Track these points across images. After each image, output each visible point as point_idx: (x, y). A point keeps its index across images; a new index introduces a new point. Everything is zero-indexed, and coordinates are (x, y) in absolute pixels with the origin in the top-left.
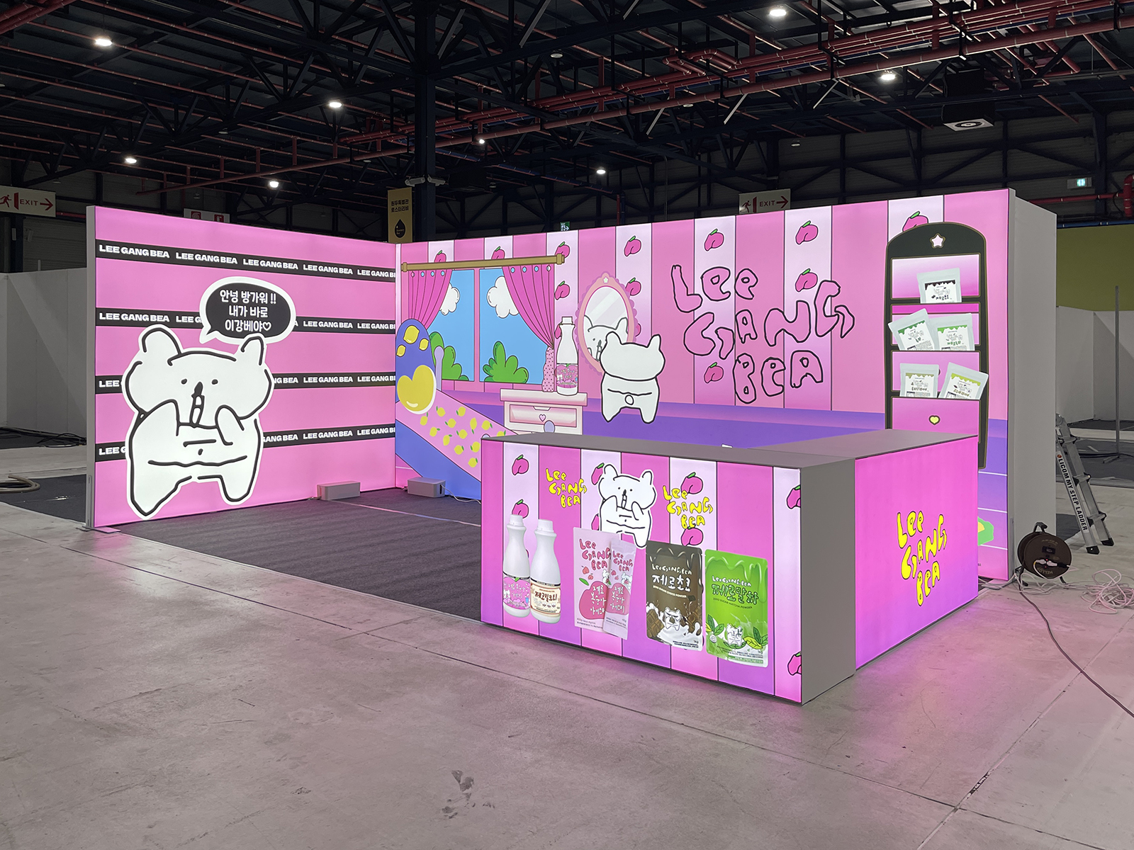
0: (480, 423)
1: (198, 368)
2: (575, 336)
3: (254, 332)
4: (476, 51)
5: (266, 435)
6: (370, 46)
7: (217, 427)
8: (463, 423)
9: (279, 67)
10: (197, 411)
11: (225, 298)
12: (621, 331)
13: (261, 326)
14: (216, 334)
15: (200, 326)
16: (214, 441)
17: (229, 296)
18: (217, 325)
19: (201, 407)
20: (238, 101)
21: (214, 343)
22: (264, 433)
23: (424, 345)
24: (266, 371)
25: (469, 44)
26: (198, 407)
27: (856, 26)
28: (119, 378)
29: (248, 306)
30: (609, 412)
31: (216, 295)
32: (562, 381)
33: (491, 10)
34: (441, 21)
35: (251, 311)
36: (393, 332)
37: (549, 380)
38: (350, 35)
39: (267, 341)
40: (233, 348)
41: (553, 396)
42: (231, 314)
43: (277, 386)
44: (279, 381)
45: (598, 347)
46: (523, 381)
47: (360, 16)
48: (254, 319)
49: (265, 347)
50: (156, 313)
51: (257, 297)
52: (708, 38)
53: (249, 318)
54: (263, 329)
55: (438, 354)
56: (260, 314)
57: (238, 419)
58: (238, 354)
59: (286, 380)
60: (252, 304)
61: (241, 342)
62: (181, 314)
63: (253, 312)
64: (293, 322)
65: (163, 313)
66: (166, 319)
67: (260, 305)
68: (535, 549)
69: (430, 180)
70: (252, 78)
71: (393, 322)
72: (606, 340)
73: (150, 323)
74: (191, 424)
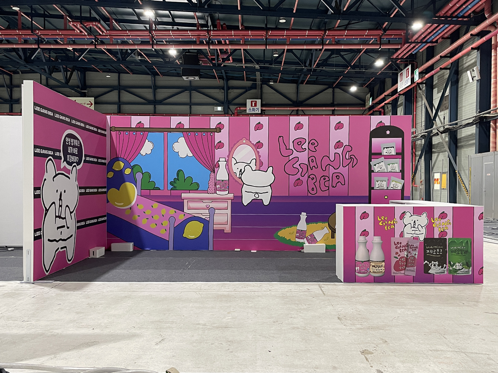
0: (167, 211)
2: (227, 167)
12: (253, 164)
14: (65, 163)
23: (128, 171)
26: (61, 206)
30: (246, 202)
32: (219, 188)
36: (104, 164)
37: (212, 188)
41: (215, 196)
45: (240, 172)
46: (196, 189)
55: (139, 176)
57: (71, 213)
58: (70, 175)
68: (372, 249)
71: (106, 159)
72: (244, 169)
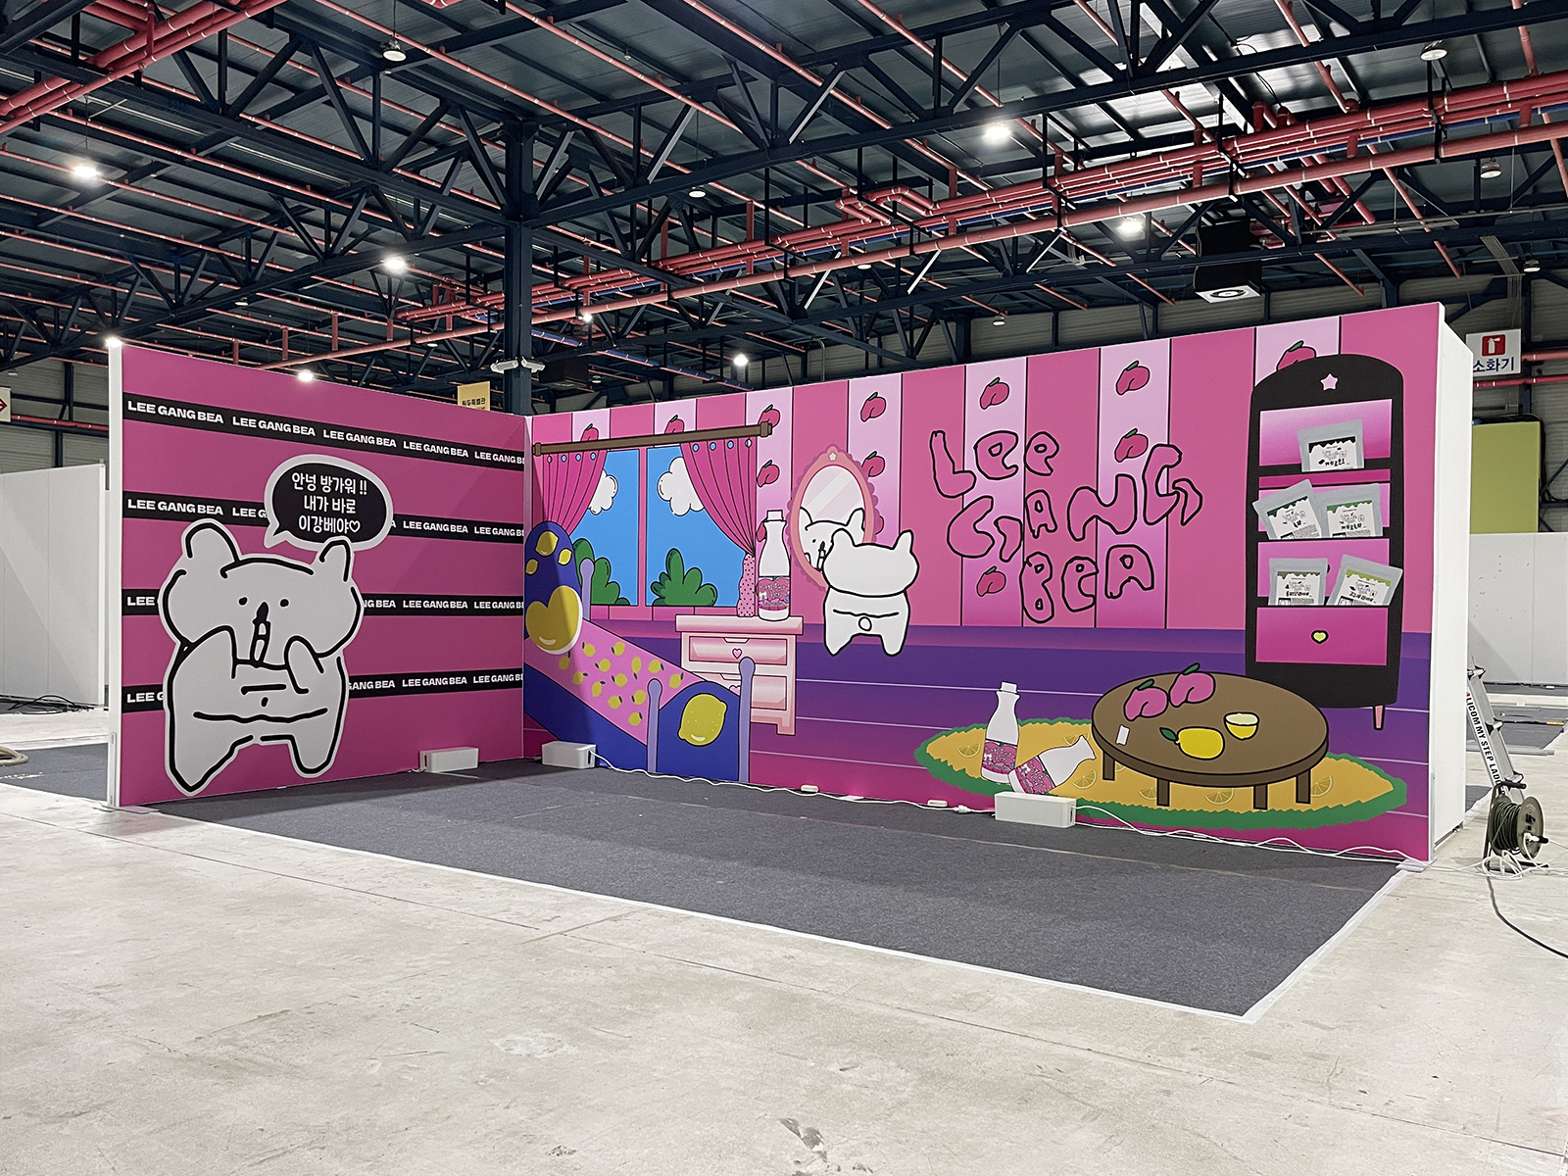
0: (645, 664)
1: (262, 581)
2: (786, 537)
3: (338, 534)
4: (586, 192)
5: (352, 680)
6: (444, 185)
7: (287, 666)
8: (620, 664)
9: (319, 214)
10: (260, 643)
11: (299, 485)
12: (855, 527)
13: (346, 525)
14: (287, 535)
15: (265, 523)
16: (283, 687)
17: (304, 480)
18: (288, 523)
19: (266, 638)
20: (261, 261)
21: (284, 548)
22: (350, 677)
23: (565, 557)
24: (353, 590)
25: (576, 182)
26: (261, 637)
27: (1089, 158)
28: (155, 593)
29: (329, 497)
30: (835, 641)
31: (286, 479)
32: (766, 601)
33: (609, 133)
34: (540, 150)
35: (334, 504)
36: (519, 540)
37: (748, 600)
38: (416, 168)
39: (355, 547)
40: (309, 556)
41: (754, 623)
42: (306, 507)
43: (368, 611)
44: (370, 604)
45: (820, 551)
46: (710, 602)
47: (431, 143)
48: (337, 515)
49: (352, 555)
50: (206, 502)
51: (342, 485)
52: (895, 176)
53: (331, 514)
54: (349, 530)
55: (586, 569)
56: (346, 509)
57: (316, 656)
58: (315, 565)
59: (379, 604)
60: (334, 495)
61: (319, 547)
62: (239, 505)
63: (337, 505)
64: (390, 522)
65: (215, 503)
66: (219, 510)
67: (346, 495)
69: (525, 363)
70: (283, 228)
71: (521, 527)
72: (832, 541)
73: (196, 516)
74: (252, 662)
